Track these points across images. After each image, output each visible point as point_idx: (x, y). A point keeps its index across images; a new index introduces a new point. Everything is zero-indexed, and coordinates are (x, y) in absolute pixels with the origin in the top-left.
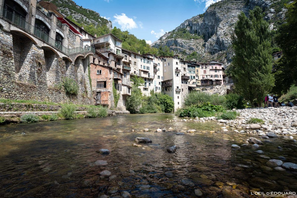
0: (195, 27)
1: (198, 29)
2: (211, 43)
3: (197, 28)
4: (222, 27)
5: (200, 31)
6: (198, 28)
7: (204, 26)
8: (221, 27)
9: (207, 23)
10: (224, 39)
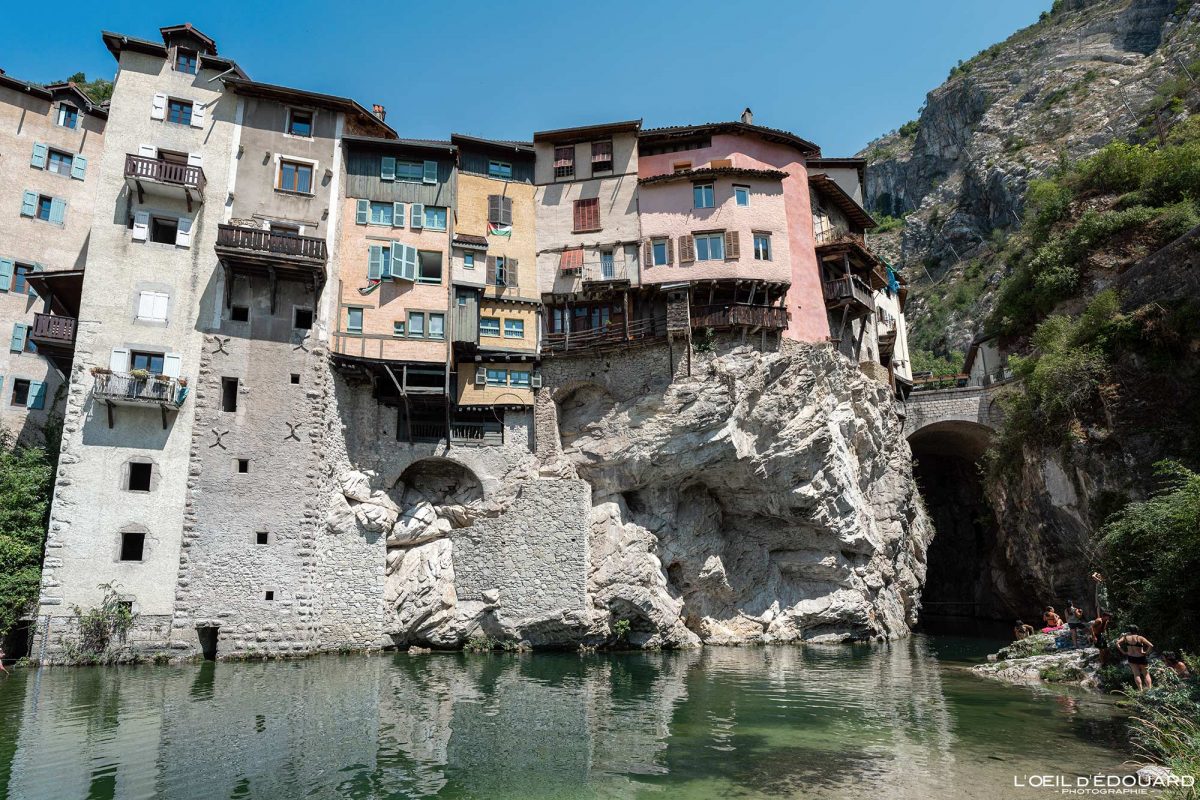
0: (880, 180)
1: (895, 186)
2: (936, 213)
3: (886, 185)
4: (999, 125)
5: (902, 194)
6: (892, 183)
7: (926, 164)
8: (991, 127)
9: (937, 154)
10: (1001, 170)
